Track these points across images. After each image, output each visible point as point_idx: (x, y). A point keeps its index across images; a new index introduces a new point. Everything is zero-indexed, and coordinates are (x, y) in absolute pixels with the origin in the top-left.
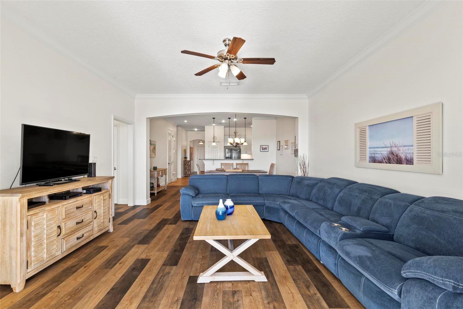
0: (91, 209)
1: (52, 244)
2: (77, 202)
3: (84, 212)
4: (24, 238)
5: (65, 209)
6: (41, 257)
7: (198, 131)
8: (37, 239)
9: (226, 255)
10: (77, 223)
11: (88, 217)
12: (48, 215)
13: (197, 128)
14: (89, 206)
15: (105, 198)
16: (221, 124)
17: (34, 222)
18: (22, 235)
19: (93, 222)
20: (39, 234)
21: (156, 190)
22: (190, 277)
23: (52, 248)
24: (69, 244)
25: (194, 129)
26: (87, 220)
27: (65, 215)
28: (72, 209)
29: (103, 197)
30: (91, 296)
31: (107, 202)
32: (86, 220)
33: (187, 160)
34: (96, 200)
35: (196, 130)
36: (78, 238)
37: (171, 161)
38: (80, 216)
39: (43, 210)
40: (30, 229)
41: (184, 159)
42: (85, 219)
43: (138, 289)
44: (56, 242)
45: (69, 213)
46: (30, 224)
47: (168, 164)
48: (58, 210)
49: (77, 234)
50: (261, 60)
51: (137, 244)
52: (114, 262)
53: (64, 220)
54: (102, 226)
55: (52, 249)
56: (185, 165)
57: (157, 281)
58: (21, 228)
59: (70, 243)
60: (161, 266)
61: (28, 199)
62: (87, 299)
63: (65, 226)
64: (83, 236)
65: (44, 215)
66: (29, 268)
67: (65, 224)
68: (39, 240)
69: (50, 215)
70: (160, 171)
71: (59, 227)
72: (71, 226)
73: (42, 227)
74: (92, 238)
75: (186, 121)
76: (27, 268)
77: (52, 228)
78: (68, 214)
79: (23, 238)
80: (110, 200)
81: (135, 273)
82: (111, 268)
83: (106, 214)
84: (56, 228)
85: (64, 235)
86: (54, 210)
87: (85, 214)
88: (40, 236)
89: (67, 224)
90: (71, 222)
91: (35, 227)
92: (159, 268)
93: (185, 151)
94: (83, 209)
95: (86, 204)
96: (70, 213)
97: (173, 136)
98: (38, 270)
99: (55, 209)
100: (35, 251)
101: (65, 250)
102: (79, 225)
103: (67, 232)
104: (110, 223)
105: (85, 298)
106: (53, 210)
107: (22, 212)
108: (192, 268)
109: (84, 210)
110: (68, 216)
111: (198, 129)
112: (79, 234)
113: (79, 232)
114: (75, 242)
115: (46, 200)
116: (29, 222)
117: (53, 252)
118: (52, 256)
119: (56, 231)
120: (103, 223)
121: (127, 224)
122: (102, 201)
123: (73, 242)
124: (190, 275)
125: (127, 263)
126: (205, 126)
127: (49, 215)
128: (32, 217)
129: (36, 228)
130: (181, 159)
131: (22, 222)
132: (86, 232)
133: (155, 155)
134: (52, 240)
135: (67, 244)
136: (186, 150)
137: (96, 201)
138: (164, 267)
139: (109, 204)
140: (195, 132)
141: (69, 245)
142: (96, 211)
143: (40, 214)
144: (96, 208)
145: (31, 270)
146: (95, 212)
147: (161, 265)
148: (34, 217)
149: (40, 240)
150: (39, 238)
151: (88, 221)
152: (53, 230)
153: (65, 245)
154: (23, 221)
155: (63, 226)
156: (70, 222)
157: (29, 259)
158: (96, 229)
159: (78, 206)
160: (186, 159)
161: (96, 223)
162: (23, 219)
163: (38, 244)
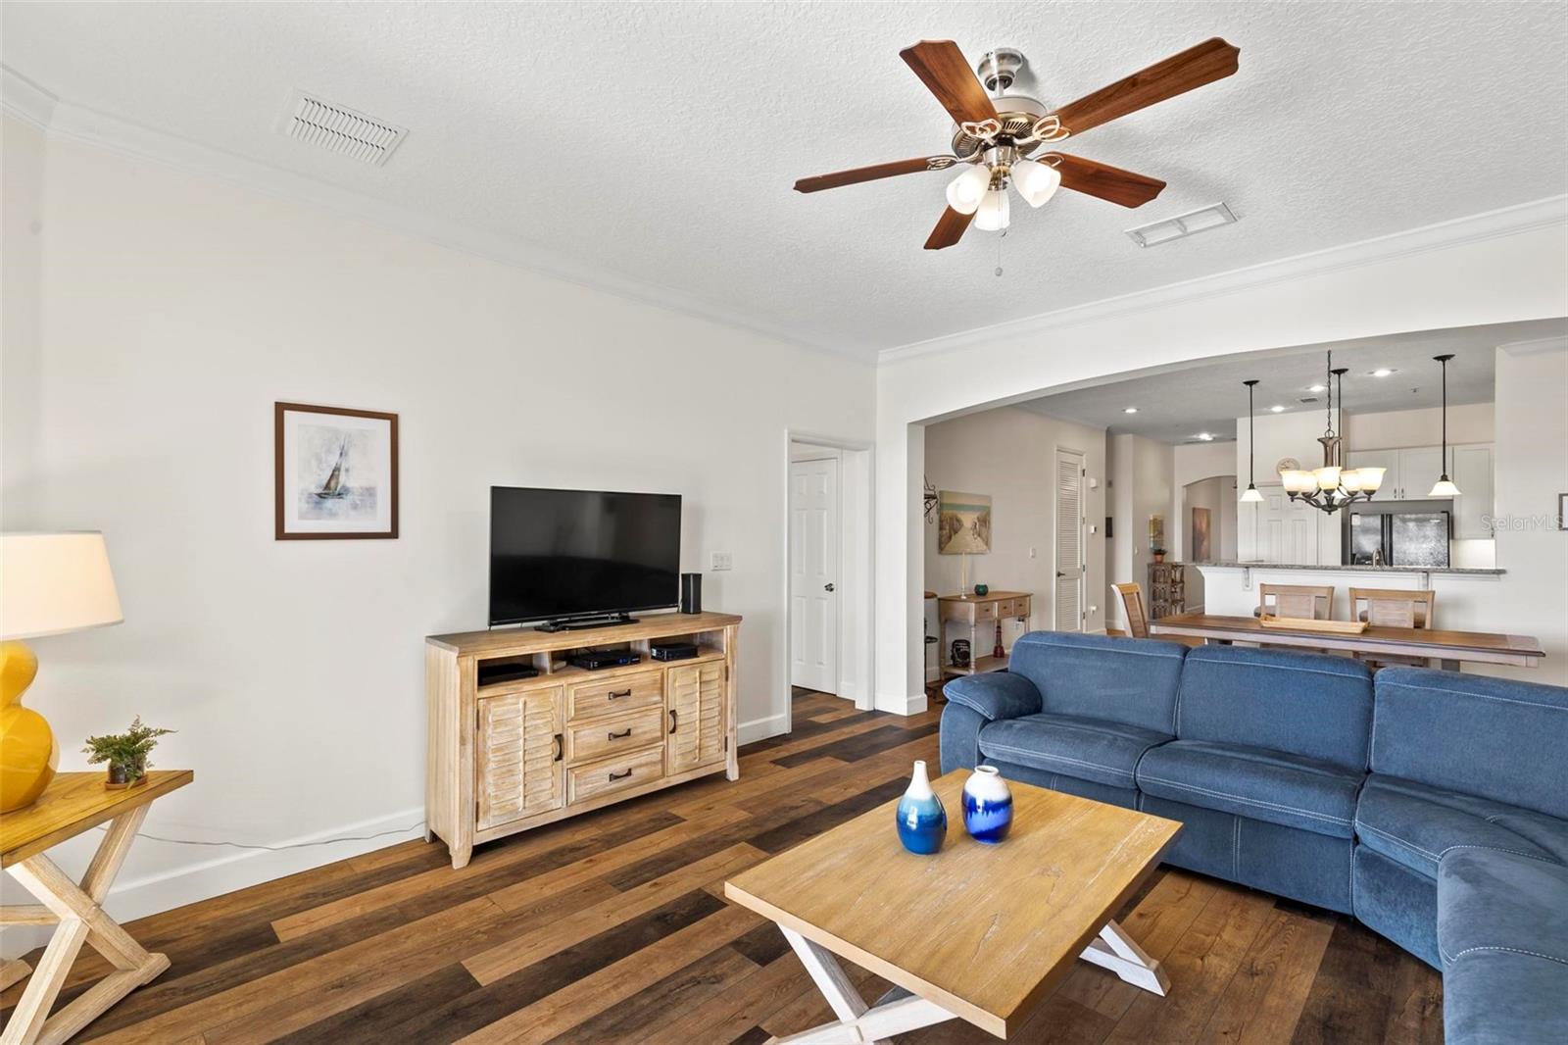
0: (659, 705)
1: (541, 777)
2: (612, 681)
3: (636, 710)
4: (469, 748)
5: (575, 695)
6: (509, 803)
7: (1215, 440)
8: (501, 758)
9: (837, 1018)
10: (614, 736)
11: (649, 725)
12: (528, 703)
13: (1210, 431)
14: (653, 695)
15: (705, 678)
16: (1310, 401)
17: (493, 716)
18: (463, 741)
19: (665, 741)
20: (507, 747)
21: (973, 667)
22: (757, 1029)
23: (540, 786)
24: (584, 787)
25: (1195, 436)
26: (645, 733)
27: (575, 709)
28: (595, 696)
29: (700, 673)
30: (518, 948)
31: (717, 691)
32: (640, 731)
33: (1164, 561)
34: (675, 681)
35: (1205, 436)
36: (613, 777)
37: (1076, 564)
38: (621, 719)
39: (514, 689)
40: (485, 731)
41: (1150, 559)
42: (636, 728)
43: (606, 987)
44: (550, 774)
45: (585, 705)
46: (484, 719)
47: (1059, 575)
48: (556, 696)
49: (611, 764)
50: (1151, 82)
51: (748, 841)
52: (647, 875)
53: (573, 723)
54: (695, 758)
55: (539, 789)
56: (1154, 581)
57: (664, 990)
58: (461, 725)
59: (590, 786)
60: (725, 943)
61: (480, 662)
62: (506, 950)
63: (575, 739)
64: (629, 773)
65: (517, 703)
66: (481, 820)
67: (575, 732)
68: (504, 761)
69: (533, 704)
70: (996, 601)
71: (559, 738)
72: (593, 740)
73: (512, 730)
74: (661, 784)
75: (1131, 411)
76: (477, 821)
77: (538, 738)
78: (584, 708)
79: (465, 749)
80: (726, 686)
81: (651, 931)
82: (623, 891)
83: (710, 725)
84: (550, 738)
85: (574, 761)
86: (546, 693)
87: (636, 716)
88: (507, 752)
89: (582, 733)
90: (593, 730)
91: (495, 728)
92: (717, 947)
93: (1159, 527)
94: (631, 700)
95: (642, 688)
96: (592, 707)
97: (1084, 471)
98: (501, 830)
99: (547, 690)
100: (496, 785)
101: (573, 799)
102: (618, 743)
103: (582, 754)
104: (728, 753)
105: (505, 947)
106: (542, 692)
107: (465, 689)
108: (794, 1000)
109: (636, 704)
110: (584, 713)
111: (1214, 435)
112: (619, 766)
113: (617, 760)
114: (606, 785)
115: (546, 663)
116: (481, 714)
117: (544, 797)
118: (539, 806)
119: (550, 747)
120: (700, 749)
121: (789, 767)
122: (698, 684)
123: (595, 786)
124: (762, 1022)
125: (668, 890)
126: (1238, 420)
127: (529, 705)
128: (489, 703)
129: (499, 730)
130: (1134, 557)
131: (464, 711)
132: (640, 766)
133: (987, 544)
134: (539, 766)
135: (580, 785)
136: (1161, 522)
137: (677, 684)
138: (731, 949)
139: (724, 695)
140: (1202, 445)
141: (585, 790)
142: (674, 711)
143: (510, 699)
144: (677, 703)
145: (485, 826)
146: (673, 713)
147: (729, 941)
148: (493, 704)
149: (509, 760)
150: (507, 757)
151: (648, 736)
152: (541, 743)
153: (573, 786)
154: (466, 710)
155: (569, 735)
156: (590, 731)
157: (481, 801)
158: (675, 762)
159: (616, 689)
160: (1159, 557)
161: (675, 743)
162: (467, 704)
163: (504, 770)
